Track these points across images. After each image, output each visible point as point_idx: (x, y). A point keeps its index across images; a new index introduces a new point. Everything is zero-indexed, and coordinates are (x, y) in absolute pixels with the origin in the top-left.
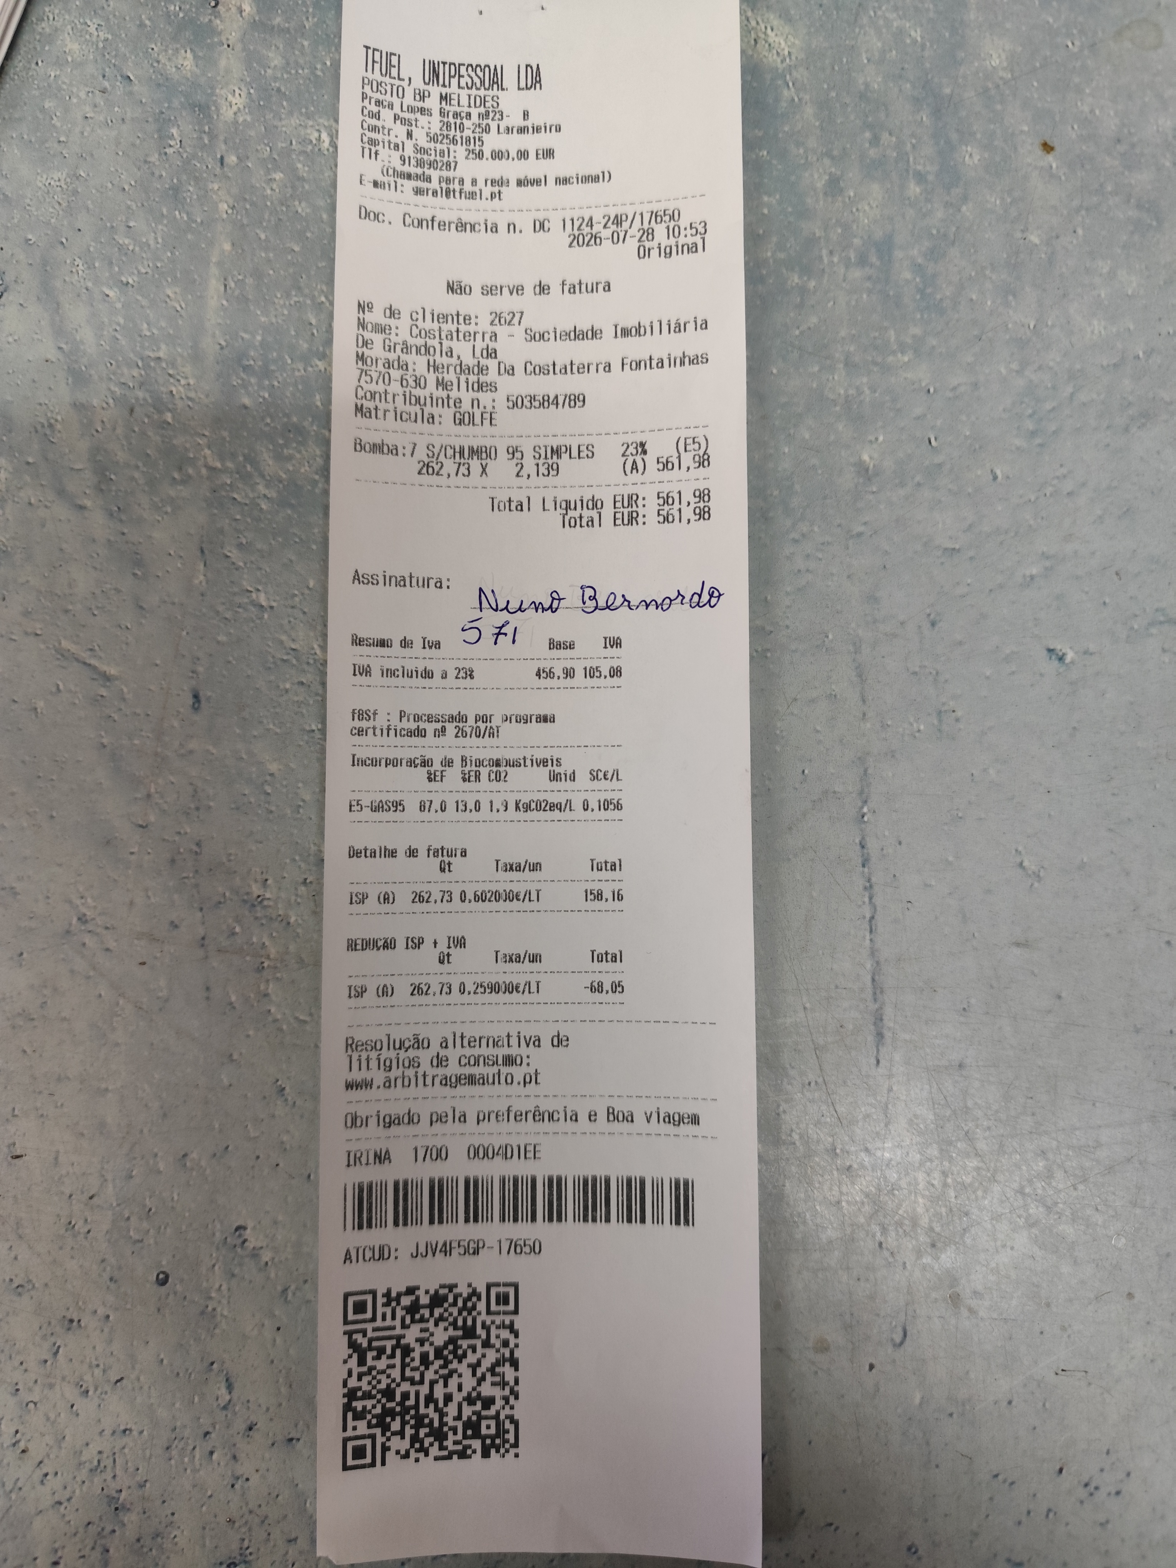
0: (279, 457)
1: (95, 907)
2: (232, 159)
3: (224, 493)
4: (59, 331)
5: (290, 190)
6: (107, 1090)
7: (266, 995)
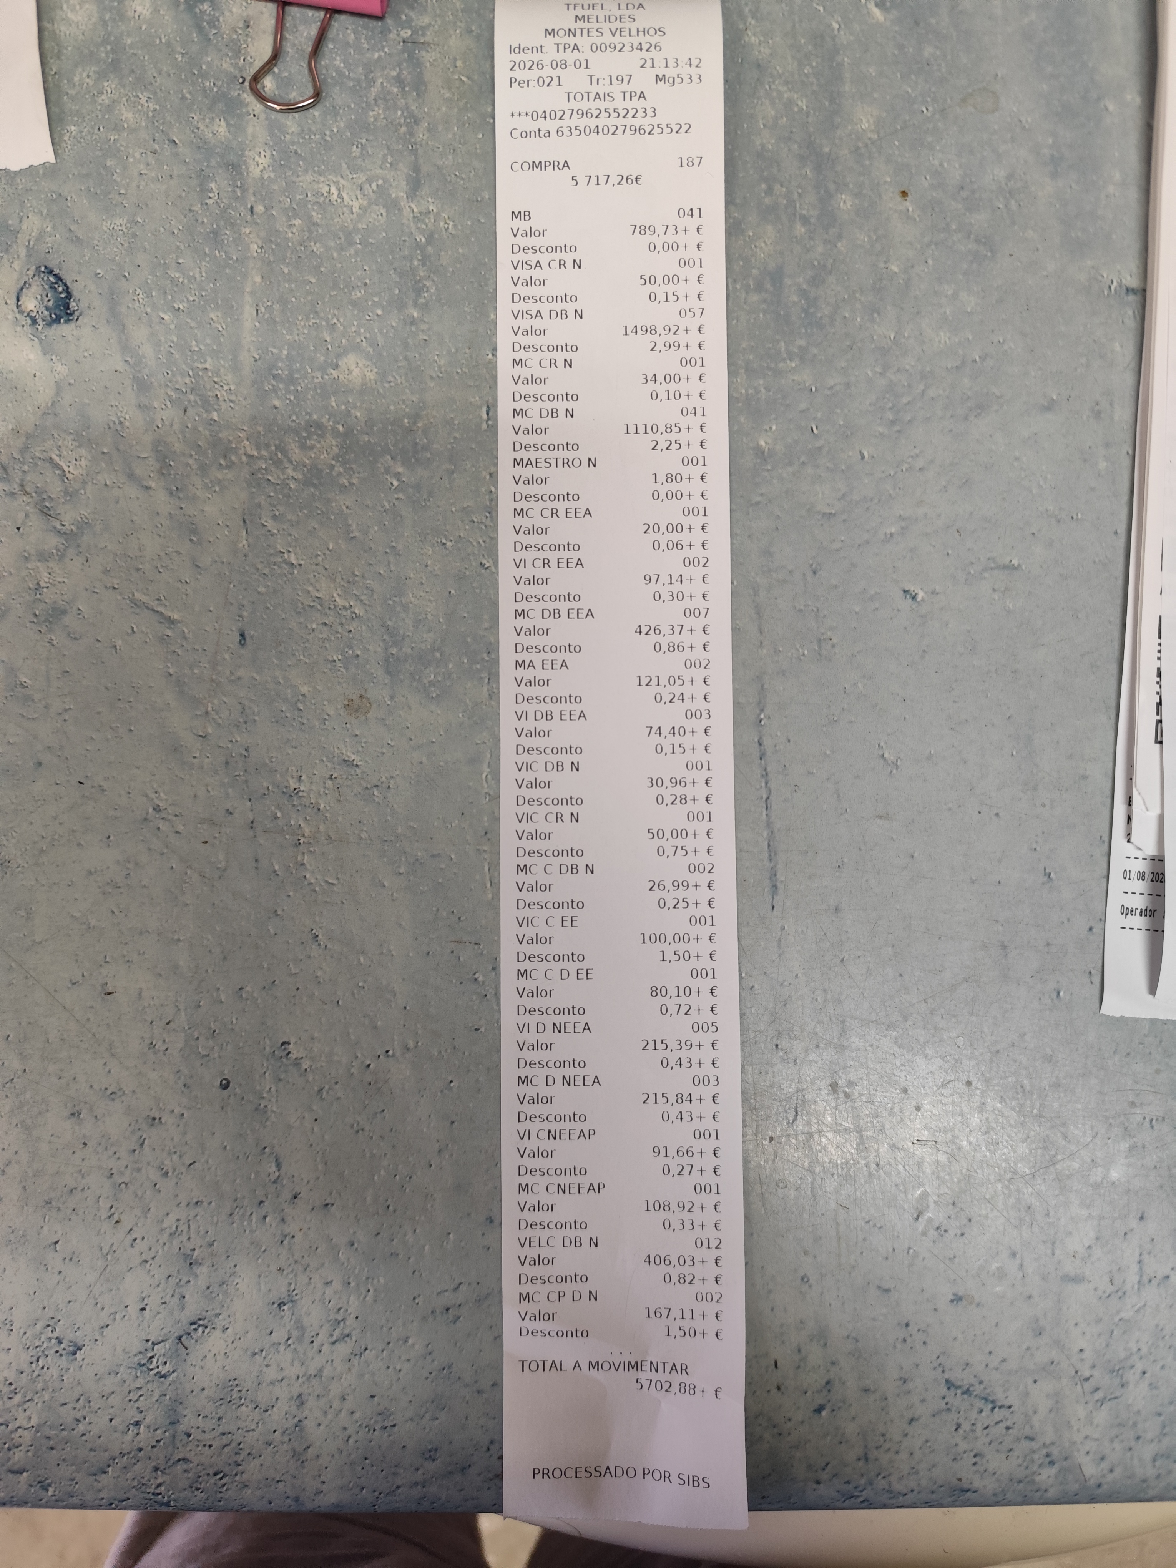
0: (303, 447)
1: (167, 800)
2: (259, 209)
3: (260, 476)
4: (125, 348)
5: (306, 233)
6: (179, 940)
7: (302, 864)
